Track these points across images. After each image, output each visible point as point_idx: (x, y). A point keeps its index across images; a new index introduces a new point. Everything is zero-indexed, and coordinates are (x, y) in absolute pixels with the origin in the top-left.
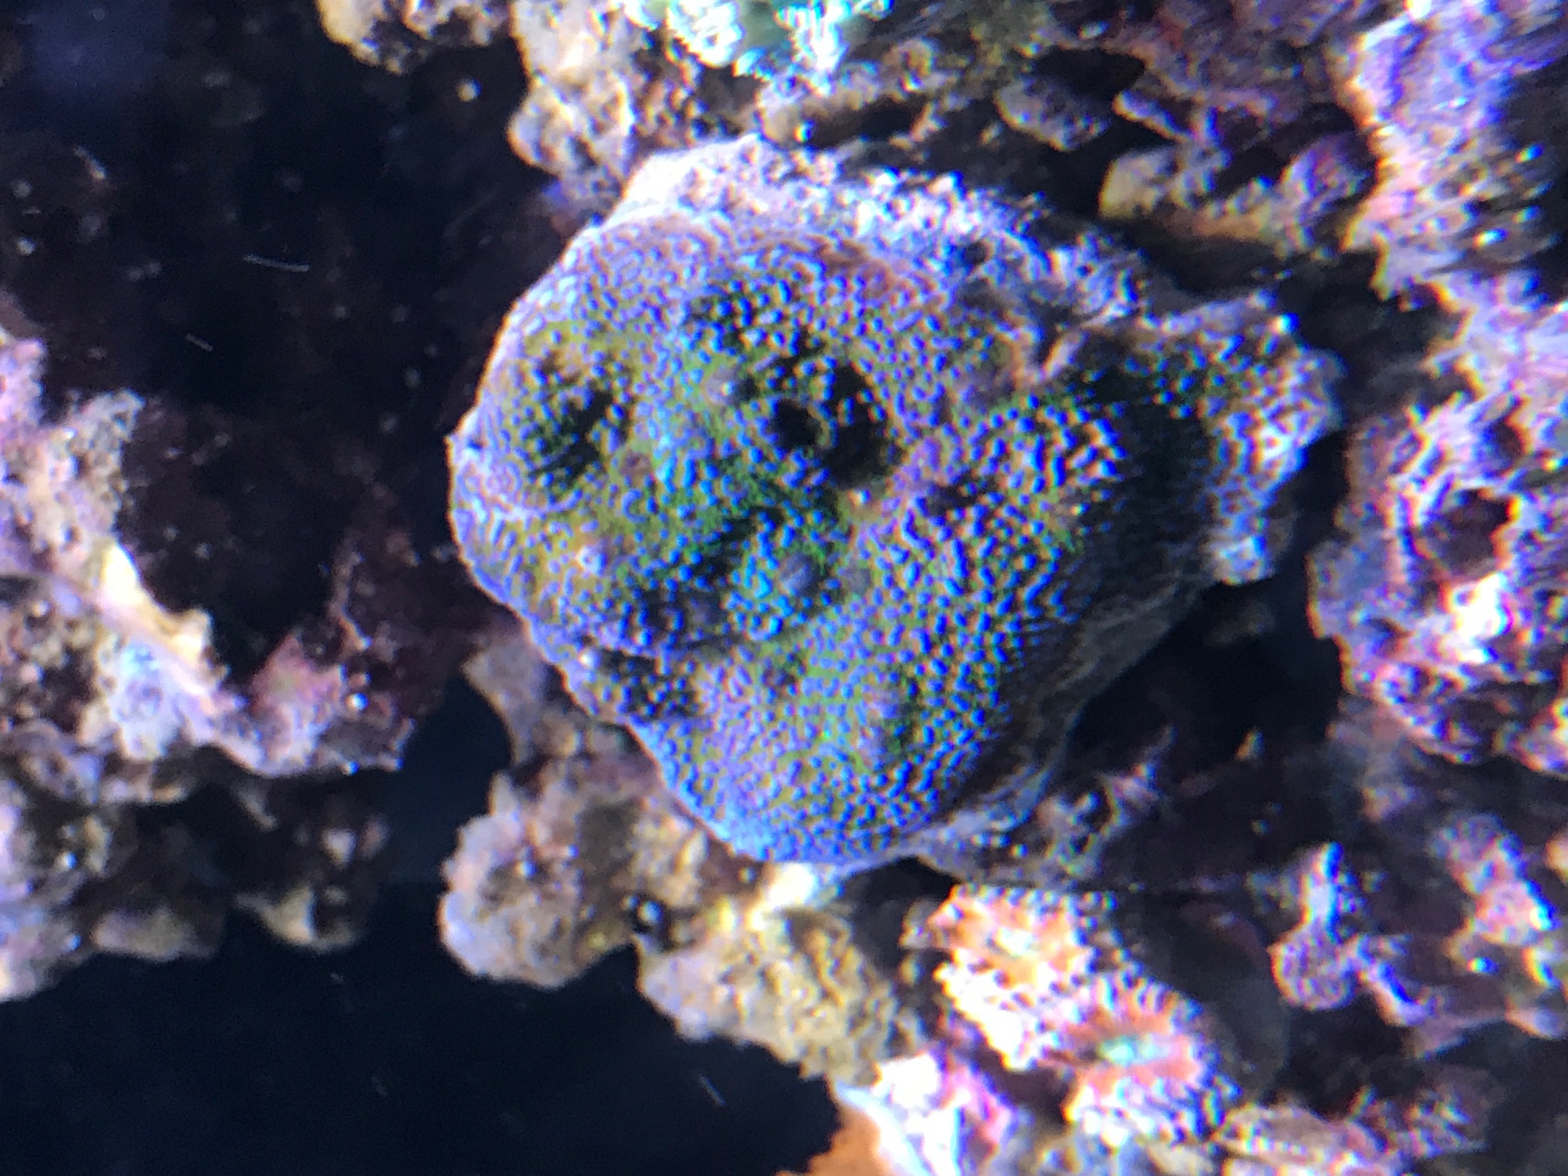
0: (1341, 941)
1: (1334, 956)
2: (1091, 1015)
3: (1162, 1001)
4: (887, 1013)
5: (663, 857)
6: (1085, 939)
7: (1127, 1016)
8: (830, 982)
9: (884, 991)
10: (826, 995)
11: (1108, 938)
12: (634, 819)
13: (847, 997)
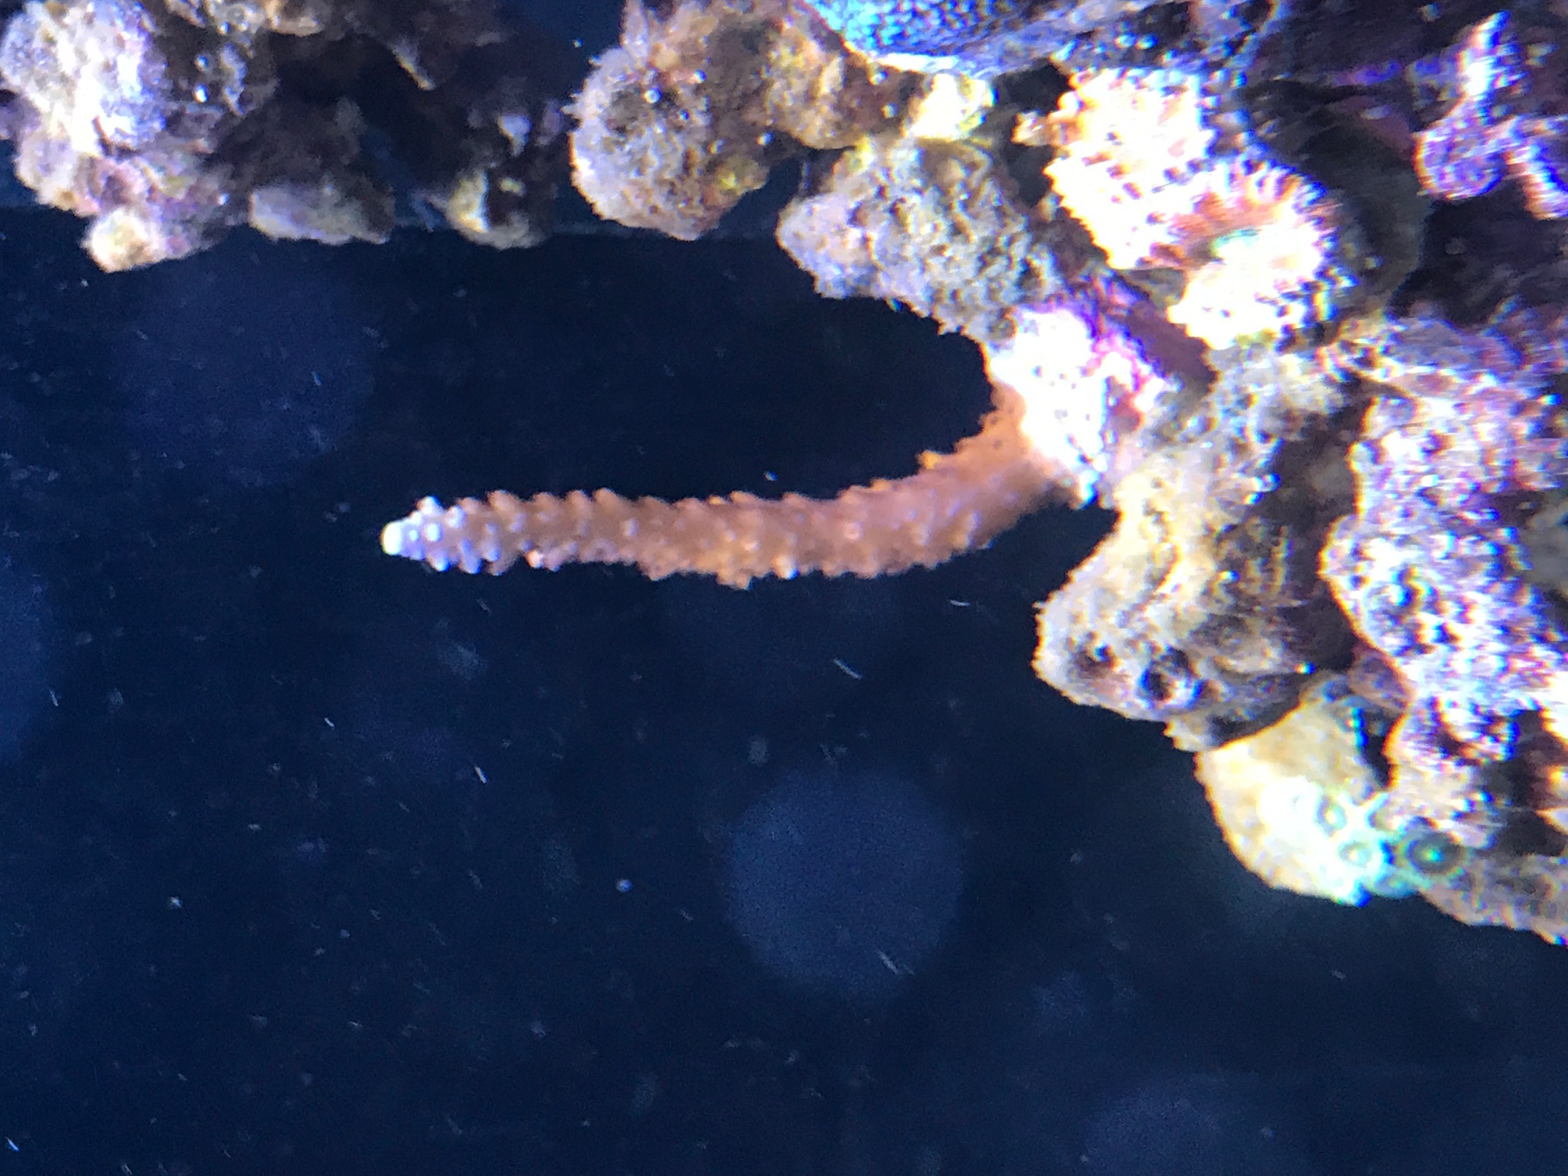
0: (1494, 122)
1: (1483, 139)
2: (1206, 203)
3: (1282, 186)
4: (1018, 251)
5: (798, 86)
6: (1206, 121)
7: (1244, 204)
8: (963, 218)
9: (1017, 226)
10: (957, 230)
11: (1232, 119)
12: (770, 45)
13: (977, 234)
